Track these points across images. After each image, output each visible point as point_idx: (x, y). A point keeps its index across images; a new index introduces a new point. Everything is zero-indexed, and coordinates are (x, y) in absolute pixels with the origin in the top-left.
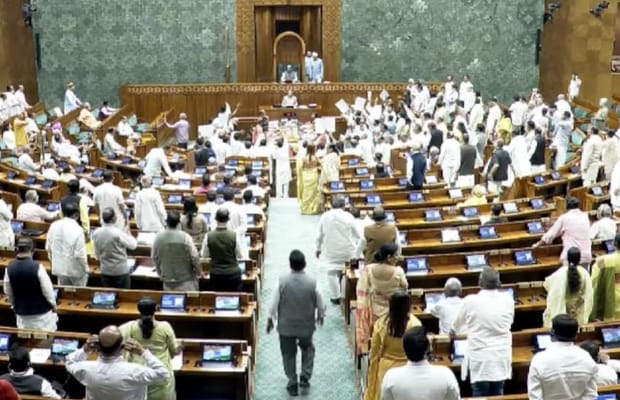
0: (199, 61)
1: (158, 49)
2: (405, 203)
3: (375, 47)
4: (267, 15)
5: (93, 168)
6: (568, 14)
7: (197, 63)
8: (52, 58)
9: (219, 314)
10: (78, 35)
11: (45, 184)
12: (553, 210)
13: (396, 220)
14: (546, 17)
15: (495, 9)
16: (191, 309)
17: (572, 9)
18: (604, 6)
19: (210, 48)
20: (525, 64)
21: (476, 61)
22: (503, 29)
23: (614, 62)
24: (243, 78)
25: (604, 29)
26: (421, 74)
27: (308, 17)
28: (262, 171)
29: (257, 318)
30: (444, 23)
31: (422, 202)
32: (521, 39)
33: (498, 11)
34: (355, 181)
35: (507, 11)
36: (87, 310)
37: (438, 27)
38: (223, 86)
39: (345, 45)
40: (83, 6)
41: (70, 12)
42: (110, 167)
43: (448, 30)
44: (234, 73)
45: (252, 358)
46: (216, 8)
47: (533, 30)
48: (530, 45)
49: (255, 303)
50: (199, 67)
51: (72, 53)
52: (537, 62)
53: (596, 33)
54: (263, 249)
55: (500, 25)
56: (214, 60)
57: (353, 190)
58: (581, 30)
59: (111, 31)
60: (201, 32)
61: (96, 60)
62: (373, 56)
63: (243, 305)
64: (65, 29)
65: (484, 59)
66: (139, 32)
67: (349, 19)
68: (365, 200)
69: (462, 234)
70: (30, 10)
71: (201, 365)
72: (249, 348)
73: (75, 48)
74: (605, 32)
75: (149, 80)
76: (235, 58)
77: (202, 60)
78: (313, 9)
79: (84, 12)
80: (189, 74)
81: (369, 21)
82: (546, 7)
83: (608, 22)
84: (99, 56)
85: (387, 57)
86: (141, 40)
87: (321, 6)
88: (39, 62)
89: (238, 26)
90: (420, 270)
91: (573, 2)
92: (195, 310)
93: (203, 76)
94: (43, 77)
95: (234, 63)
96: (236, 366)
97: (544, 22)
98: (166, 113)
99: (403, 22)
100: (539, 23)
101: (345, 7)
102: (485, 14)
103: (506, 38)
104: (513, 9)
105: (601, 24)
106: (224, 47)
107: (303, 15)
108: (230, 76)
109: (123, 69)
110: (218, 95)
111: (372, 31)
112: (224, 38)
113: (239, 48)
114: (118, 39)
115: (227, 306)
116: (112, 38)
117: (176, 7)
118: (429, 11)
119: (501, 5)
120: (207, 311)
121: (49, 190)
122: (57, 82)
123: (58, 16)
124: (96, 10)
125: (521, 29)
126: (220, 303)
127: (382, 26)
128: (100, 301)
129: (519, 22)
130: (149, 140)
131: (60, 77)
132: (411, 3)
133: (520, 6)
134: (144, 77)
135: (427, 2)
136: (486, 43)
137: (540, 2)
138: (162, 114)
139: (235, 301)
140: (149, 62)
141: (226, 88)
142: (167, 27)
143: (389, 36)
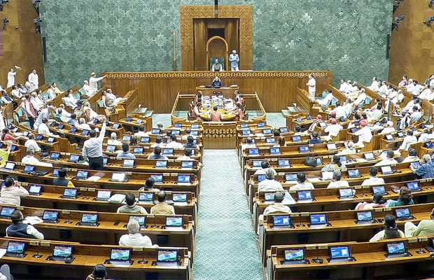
0: (155, 56)
1: (127, 48)
3: (276, 46)
4: (202, 25)
6: (408, 24)
7: (154, 58)
8: (54, 54)
10: (72, 39)
13: (290, 165)
14: (393, 26)
15: (359, 20)
16: (150, 226)
17: (411, 21)
19: (162, 47)
20: (380, 58)
21: (346, 56)
22: (364, 34)
24: (185, 68)
26: (308, 65)
27: (230, 25)
29: (195, 232)
30: (324, 30)
31: (309, 152)
32: (376, 41)
33: (360, 22)
35: (367, 22)
36: (77, 226)
37: (320, 34)
38: (172, 73)
39: (255, 45)
40: (76, 18)
41: (66, 23)
43: (326, 35)
44: (179, 65)
45: (191, 260)
46: (167, 20)
47: (384, 35)
48: (382, 45)
49: (193, 222)
50: (155, 60)
51: (68, 51)
52: (387, 57)
53: (428, 37)
54: (199, 185)
55: (362, 32)
56: (165, 55)
57: (261, 144)
58: (417, 35)
59: (94, 36)
60: (156, 36)
61: (84, 55)
62: (273, 53)
64: (63, 34)
65: (352, 55)
66: (113, 36)
67: (258, 28)
68: (269, 151)
70: (39, 21)
71: (156, 265)
72: (189, 253)
73: (70, 47)
75: (120, 68)
76: (180, 54)
77: (157, 55)
78: (235, 21)
79: (76, 23)
80: (148, 65)
81: (272, 29)
82: (393, 19)
84: (86, 52)
85: (285, 54)
86: (115, 42)
87: (239, 19)
88: (45, 56)
89: (181, 33)
90: (307, 199)
91: (412, 16)
92: (152, 227)
93: (158, 67)
94: (48, 67)
95: (179, 57)
96: (180, 265)
97: (392, 30)
98: (132, 92)
99: (295, 30)
100: (388, 30)
101: (255, 20)
102: (352, 24)
103: (366, 40)
104: (371, 21)
105: (431, 31)
106: (173, 47)
107: (226, 24)
108: (176, 67)
109: (103, 62)
110: (168, 79)
111: (274, 36)
112: (172, 40)
113: (183, 47)
114: (99, 41)
115: (174, 224)
116: (95, 40)
117: (140, 20)
118: (313, 22)
119: (363, 18)
120: (160, 227)
121: (52, 144)
122: (57, 71)
123: (58, 26)
124: (84, 21)
125: (376, 35)
126: (169, 222)
127: (280, 32)
128: (87, 220)
129: (375, 30)
130: (120, 110)
131: (60, 67)
132: (300, 17)
133: (376, 19)
134: (117, 67)
135: (311, 16)
136: (352, 44)
137: (389, 16)
138: (130, 92)
139: (179, 221)
140: (121, 57)
141: (174, 74)
142: (133, 33)
143: (285, 39)
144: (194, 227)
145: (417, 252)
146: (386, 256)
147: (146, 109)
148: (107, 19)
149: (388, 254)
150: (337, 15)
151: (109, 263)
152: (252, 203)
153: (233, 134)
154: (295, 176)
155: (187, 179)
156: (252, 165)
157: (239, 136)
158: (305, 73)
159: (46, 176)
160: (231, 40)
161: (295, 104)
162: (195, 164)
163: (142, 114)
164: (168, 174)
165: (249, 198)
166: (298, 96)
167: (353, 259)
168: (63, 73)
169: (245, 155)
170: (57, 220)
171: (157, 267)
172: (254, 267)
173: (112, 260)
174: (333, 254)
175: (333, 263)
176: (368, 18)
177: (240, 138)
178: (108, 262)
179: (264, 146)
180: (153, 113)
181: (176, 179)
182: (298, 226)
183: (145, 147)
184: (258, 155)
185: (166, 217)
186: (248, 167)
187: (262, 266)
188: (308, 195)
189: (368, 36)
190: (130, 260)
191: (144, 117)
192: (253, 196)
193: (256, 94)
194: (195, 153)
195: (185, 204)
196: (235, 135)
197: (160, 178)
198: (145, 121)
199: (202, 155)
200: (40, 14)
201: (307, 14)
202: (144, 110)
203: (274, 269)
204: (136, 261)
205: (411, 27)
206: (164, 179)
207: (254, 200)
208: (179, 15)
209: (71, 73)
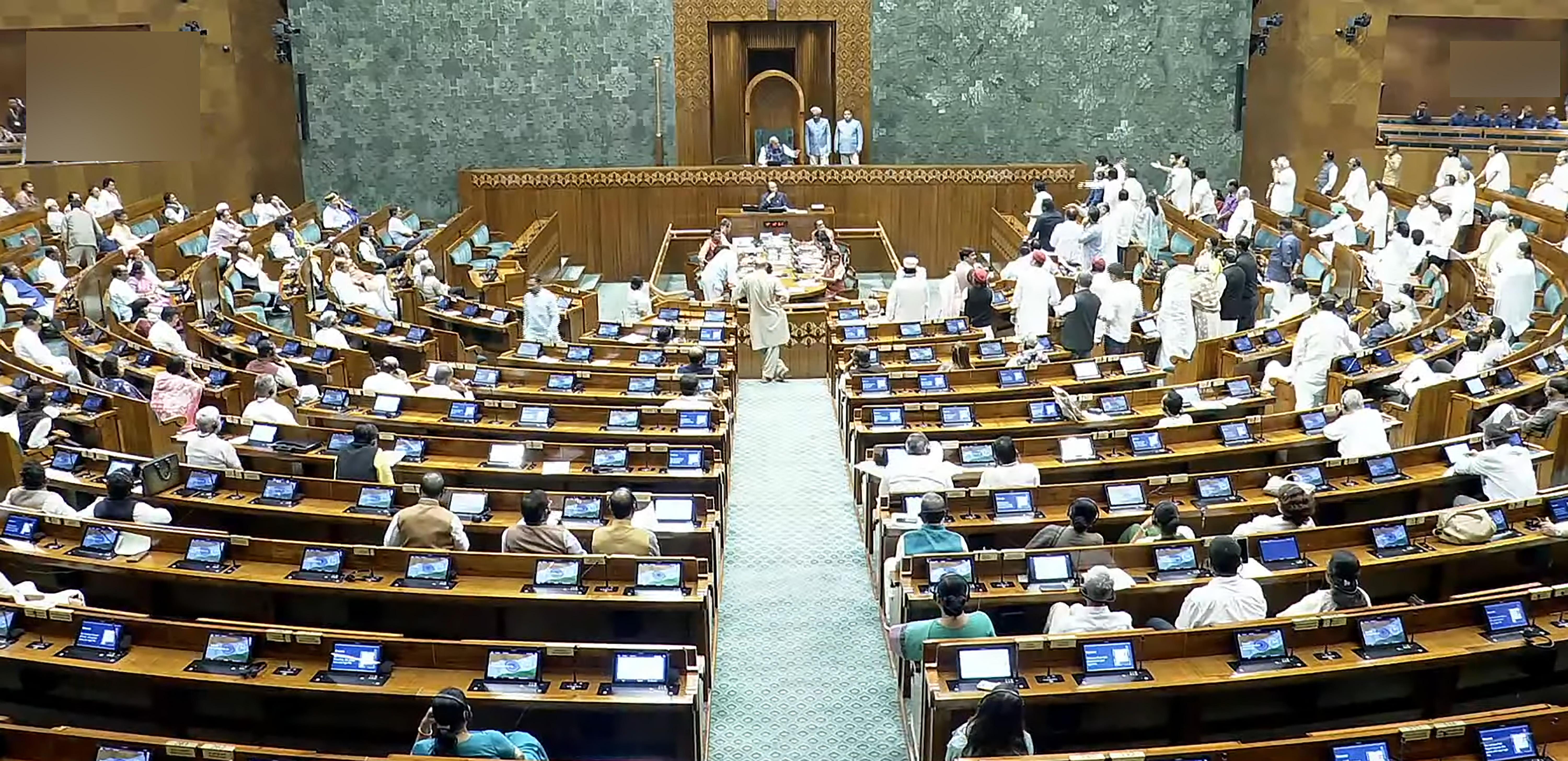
0: (605, 125)
1: (529, 103)
2: (992, 388)
3: (934, 98)
4: (732, 40)
5: (407, 325)
6: (1296, 36)
7: (602, 130)
8: (329, 119)
9: (643, 596)
10: (377, 78)
11: (317, 354)
12: (1268, 401)
13: (973, 420)
14: (1255, 42)
15: (1160, 25)
16: (592, 586)
17: (1302, 29)
18: (1363, 22)
19: (625, 100)
20: (1217, 130)
21: (1124, 123)
22: (1174, 64)
23: (1381, 127)
24: (689, 156)
25: (1362, 63)
26: (1023, 150)
27: (810, 40)
28: (723, 329)
29: (715, 605)
30: (1065, 54)
31: (1025, 386)
32: (1207, 83)
33: (1164, 31)
34: (897, 347)
35: (1182, 32)
36: (395, 589)
37: (1053, 62)
38: (651, 172)
39: (879, 95)
40: (389, 23)
41: (362, 35)
42: (438, 322)
43: (1073, 67)
44: (671, 150)
45: (706, 678)
46: (638, 27)
47: (1230, 67)
48: (1224, 94)
49: (710, 576)
50: (606, 138)
51: (366, 111)
52: (1238, 126)
53: (1348, 71)
54: (725, 476)
55: (1170, 57)
56: (633, 123)
57: (895, 365)
58: (1320, 66)
59: (439, 69)
60: (609, 71)
61: (411, 123)
62: (926, 116)
63: (688, 579)
64: (353, 65)
65: (1141, 123)
66: (492, 72)
67: (887, 48)
68: (915, 384)
69: (1098, 446)
70: (286, 30)
71: (610, 693)
72: (700, 660)
73: (372, 102)
74: (1365, 73)
75: (511, 160)
76: (672, 120)
77: (610, 123)
78: (821, 28)
79: (387, 34)
80: (587, 150)
81: (923, 51)
82: (1255, 23)
83: (1371, 52)
84: (417, 116)
85: (958, 118)
86: (496, 86)
87: (833, 23)
88: (305, 127)
89: (677, 61)
90: (1021, 513)
91: (1306, 15)
92: (597, 589)
93: (614, 154)
94: (313, 156)
95: (670, 128)
96: (676, 694)
97: (1251, 52)
98: (545, 222)
99: (987, 52)
100: (1240, 53)
101: (878, 25)
102: (1140, 38)
103: (1179, 82)
104: (1194, 28)
105: (1357, 56)
106: (653, 99)
107: (800, 39)
108: (664, 154)
109: (463, 141)
110: (642, 188)
111: (929, 70)
112: (653, 82)
113: (680, 100)
114: (453, 83)
115: (659, 582)
116: (442, 83)
117: (563, 26)
118: (1035, 32)
119: (1170, 20)
120: (622, 590)
121: (325, 366)
122: (338, 168)
123: (340, 42)
124: (412, 31)
125: (1207, 65)
126: (645, 576)
127: (947, 59)
128: (421, 572)
129: (1203, 52)
130: (512, 271)
131: (346, 156)
132: (1001, 17)
133: (1206, 22)
134: (502, 156)
135: (1031, 15)
136: (1142, 92)
137: (1243, 14)
138: (536, 224)
139: (673, 573)
140: (511, 127)
141: (656, 175)
142: (546, 62)
143: (960, 79)
144: (713, 590)
145: (1319, 656)
146: (1235, 666)
147: (581, 269)
148: (473, 24)
149: (1238, 663)
150: (1102, 12)
151: (483, 689)
152: (871, 526)
153: (818, 337)
154: (987, 451)
155: (694, 458)
156: (868, 420)
157: (835, 341)
158: (1013, 170)
159: (312, 454)
160: (812, 82)
161: (987, 256)
162: (714, 418)
163: (572, 284)
164: (642, 448)
165: (862, 509)
166: (995, 234)
167: (1144, 674)
168: (356, 171)
169: (851, 395)
170: (340, 573)
171: (613, 699)
172: (874, 699)
173: (492, 680)
174: (1091, 662)
175: (1089, 686)
176: (1184, 18)
177: (837, 348)
178: (480, 685)
179: (903, 369)
180: (599, 281)
181: (662, 460)
182: (994, 585)
183: (579, 374)
184: (886, 395)
185: (638, 562)
186: (859, 427)
187: (897, 696)
188: (1023, 501)
189: (1185, 69)
190: (539, 679)
191: (575, 291)
192: (872, 506)
193: (881, 229)
194: (716, 388)
195: (689, 528)
196: (823, 340)
197: (621, 456)
198: (579, 303)
199: (734, 395)
200: (290, 12)
201: (1018, 10)
202: (575, 273)
203: (930, 704)
204: (556, 684)
205: (1301, 46)
206: (632, 459)
207: (875, 517)
208: (670, 12)
209: (377, 171)
